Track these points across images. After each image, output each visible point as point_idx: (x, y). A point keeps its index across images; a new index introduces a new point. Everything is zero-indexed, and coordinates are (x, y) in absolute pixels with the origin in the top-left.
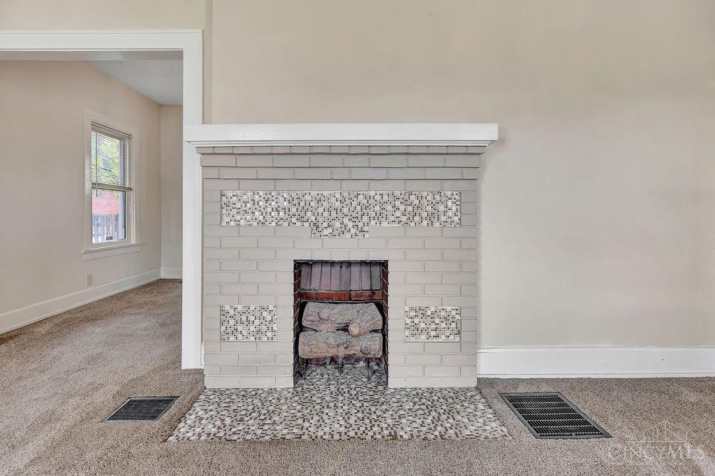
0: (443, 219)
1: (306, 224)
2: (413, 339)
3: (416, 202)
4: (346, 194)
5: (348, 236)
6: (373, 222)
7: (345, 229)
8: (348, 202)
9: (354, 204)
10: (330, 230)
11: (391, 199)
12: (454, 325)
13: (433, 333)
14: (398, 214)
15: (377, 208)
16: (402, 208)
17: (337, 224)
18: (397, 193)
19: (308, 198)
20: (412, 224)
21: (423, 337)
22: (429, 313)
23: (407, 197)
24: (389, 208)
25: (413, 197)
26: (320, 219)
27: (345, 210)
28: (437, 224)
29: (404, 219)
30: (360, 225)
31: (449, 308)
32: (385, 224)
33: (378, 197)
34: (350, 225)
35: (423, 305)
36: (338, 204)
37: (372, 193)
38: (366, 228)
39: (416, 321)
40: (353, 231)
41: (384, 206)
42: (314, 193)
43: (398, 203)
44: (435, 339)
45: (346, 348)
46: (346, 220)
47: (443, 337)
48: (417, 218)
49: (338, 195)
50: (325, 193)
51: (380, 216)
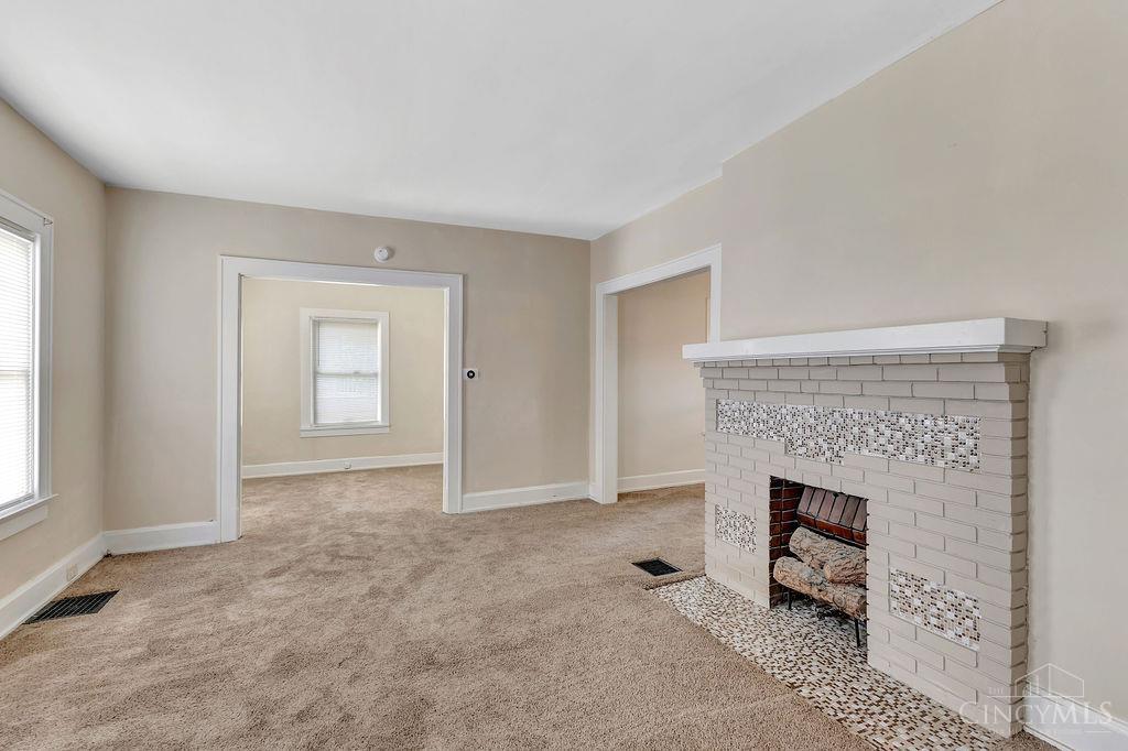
0: (950, 456)
1: (783, 439)
2: (903, 616)
3: (908, 427)
4: (820, 410)
5: (823, 459)
6: (850, 447)
7: (819, 452)
8: (823, 419)
9: (829, 422)
10: (804, 449)
11: (874, 420)
12: (969, 623)
13: (934, 621)
14: (882, 440)
15: (856, 430)
16: (888, 433)
17: (811, 444)
18: (881, 413)
19: (784, 411)
20: (902, 457)
21: (918, 619)
22: (927, 588)
23: (894, 420)
24: (871, 431)
25: (902, 420)
26: (795, 436)
27: (820, 429)
28: (941, 463)
29: (890, 448)
30: (836, 448)
31: (961, 594)
32: (865, 452)
33: (856, 417)
34: (825, 446)
35: (918, 575)
36: (812, 421)
37: (850, 411)
38: (842, 453)
39: (908, 592)
40: (828, 454)
41: (864, 428)
42: (789, 407)
43: (882, 427)
44: (936, 630)
45: (820, 590)
46: (820, 440)
47: (950, 634)
48: (909, 450)
49: (812, 411)
50: (800, 408)
51: (860, 440)
